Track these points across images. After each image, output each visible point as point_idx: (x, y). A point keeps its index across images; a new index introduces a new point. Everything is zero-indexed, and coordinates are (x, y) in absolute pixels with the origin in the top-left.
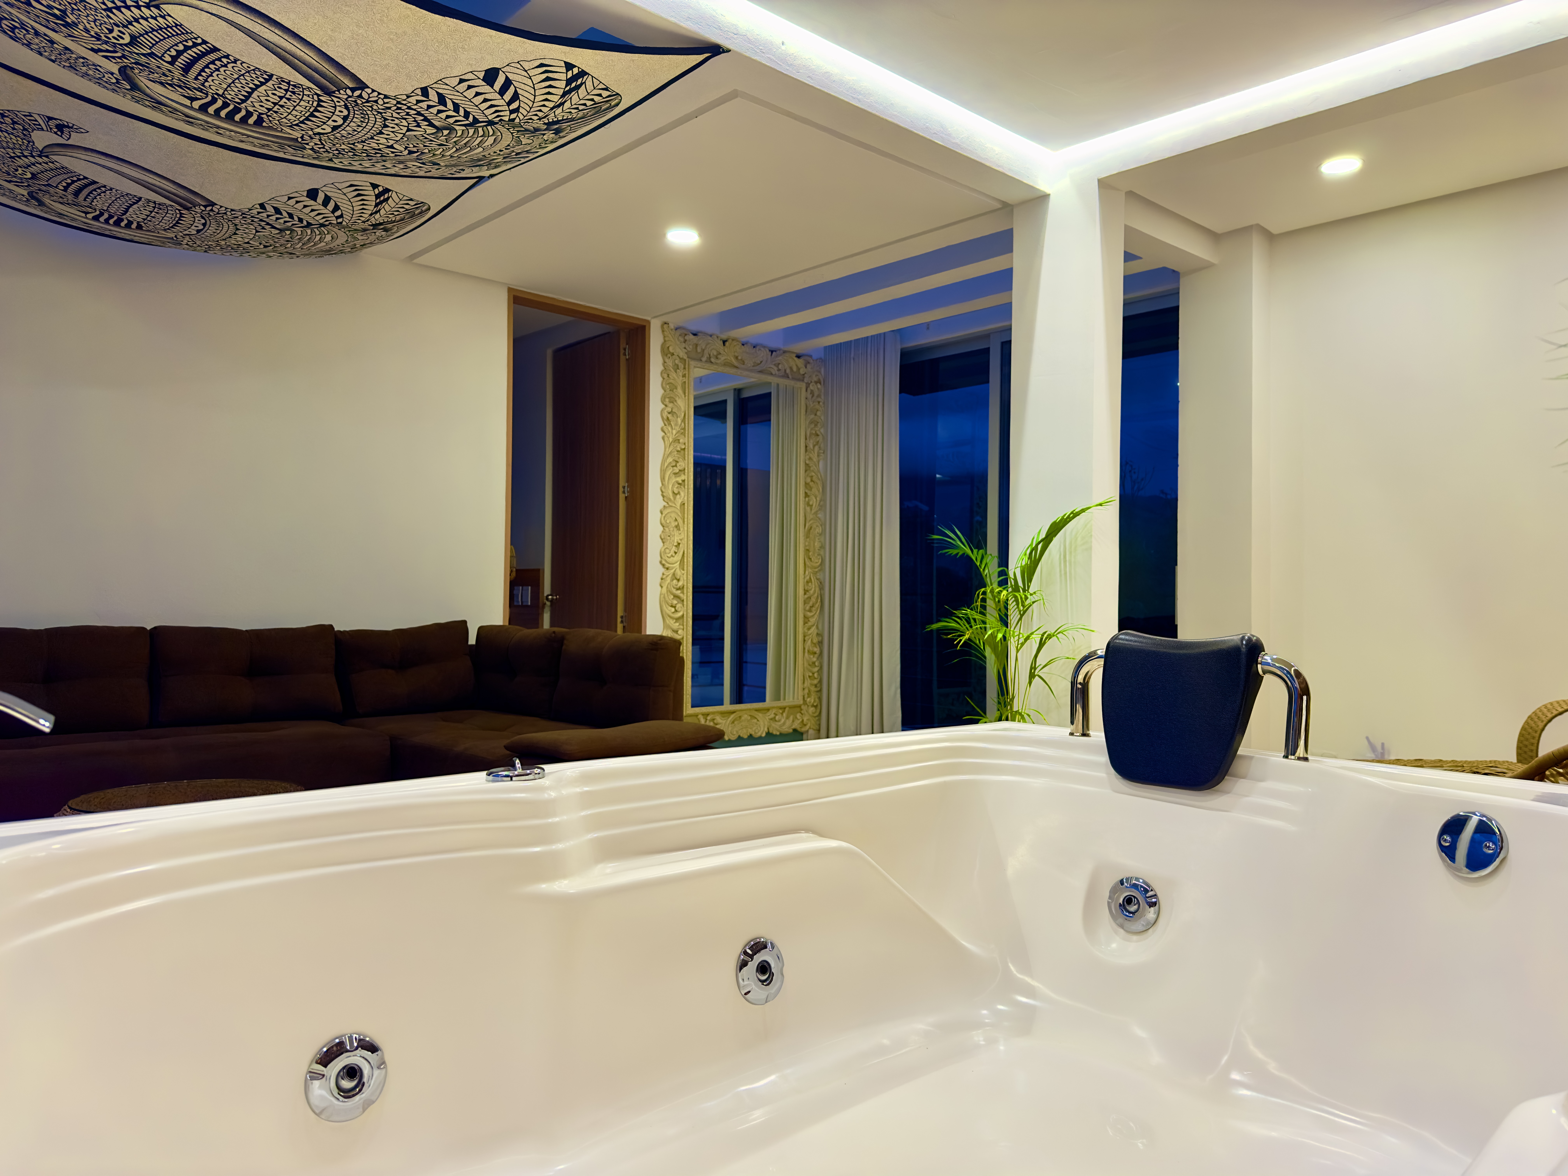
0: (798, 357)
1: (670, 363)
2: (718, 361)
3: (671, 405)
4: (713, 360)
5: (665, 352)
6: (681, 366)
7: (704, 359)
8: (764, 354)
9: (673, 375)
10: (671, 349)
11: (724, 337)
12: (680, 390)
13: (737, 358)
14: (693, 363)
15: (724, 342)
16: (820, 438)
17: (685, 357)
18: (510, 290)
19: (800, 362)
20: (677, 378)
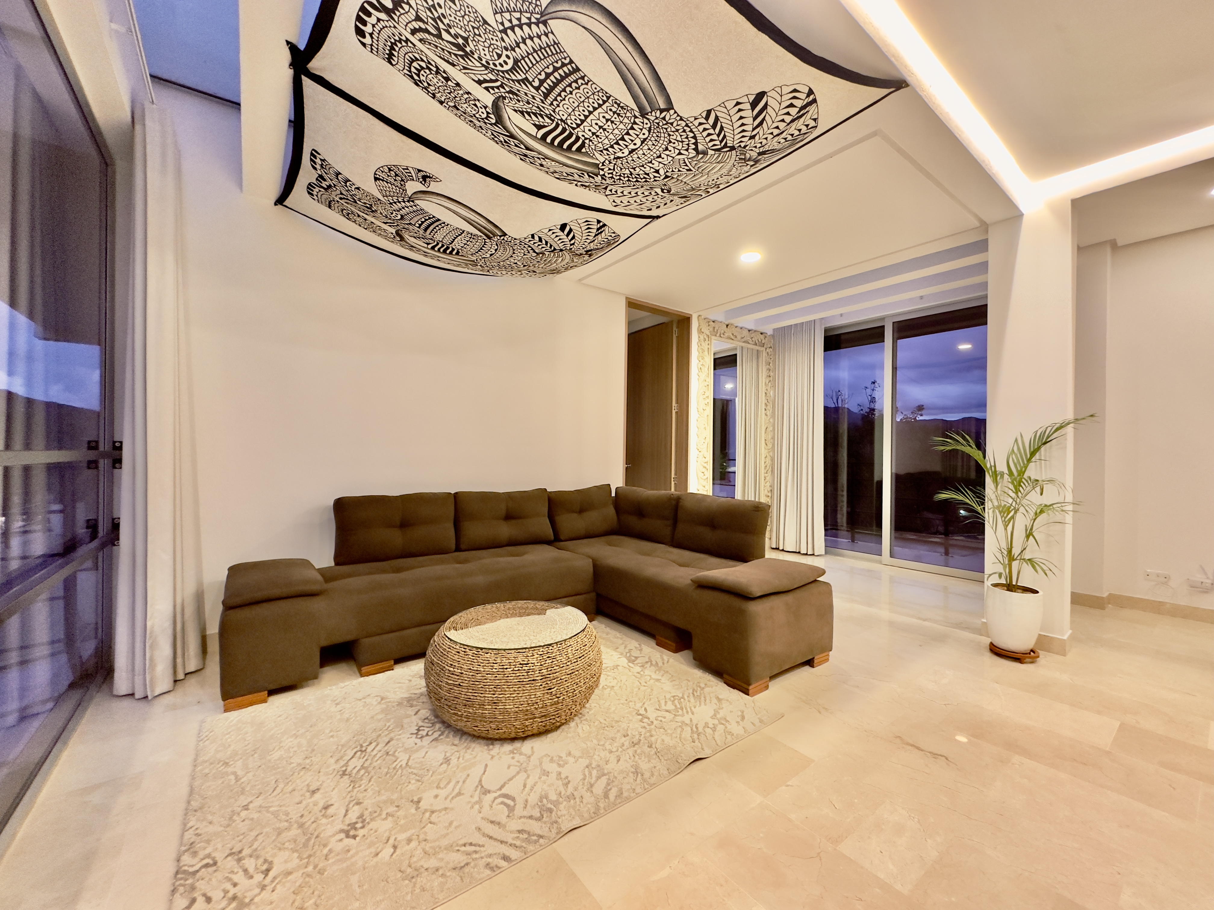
0: (761, 334)
1: (702, 338)
2: (724, 336)
3: (702, 361)
4: (722, 336)
5: (700, 331)
6: (707, 339)
7: (718, 335)
8: (745, 333)
9: (703, 344)
10: (702, 330)
11: (727, 323)
12: (706, 353)
13: (733, 334)
14: (713, 337)
15: (727, 326)
16: (771, 379)
17: (709, 334)
18: (627, 298)
19: (762, 337)
20: (705, 346)
